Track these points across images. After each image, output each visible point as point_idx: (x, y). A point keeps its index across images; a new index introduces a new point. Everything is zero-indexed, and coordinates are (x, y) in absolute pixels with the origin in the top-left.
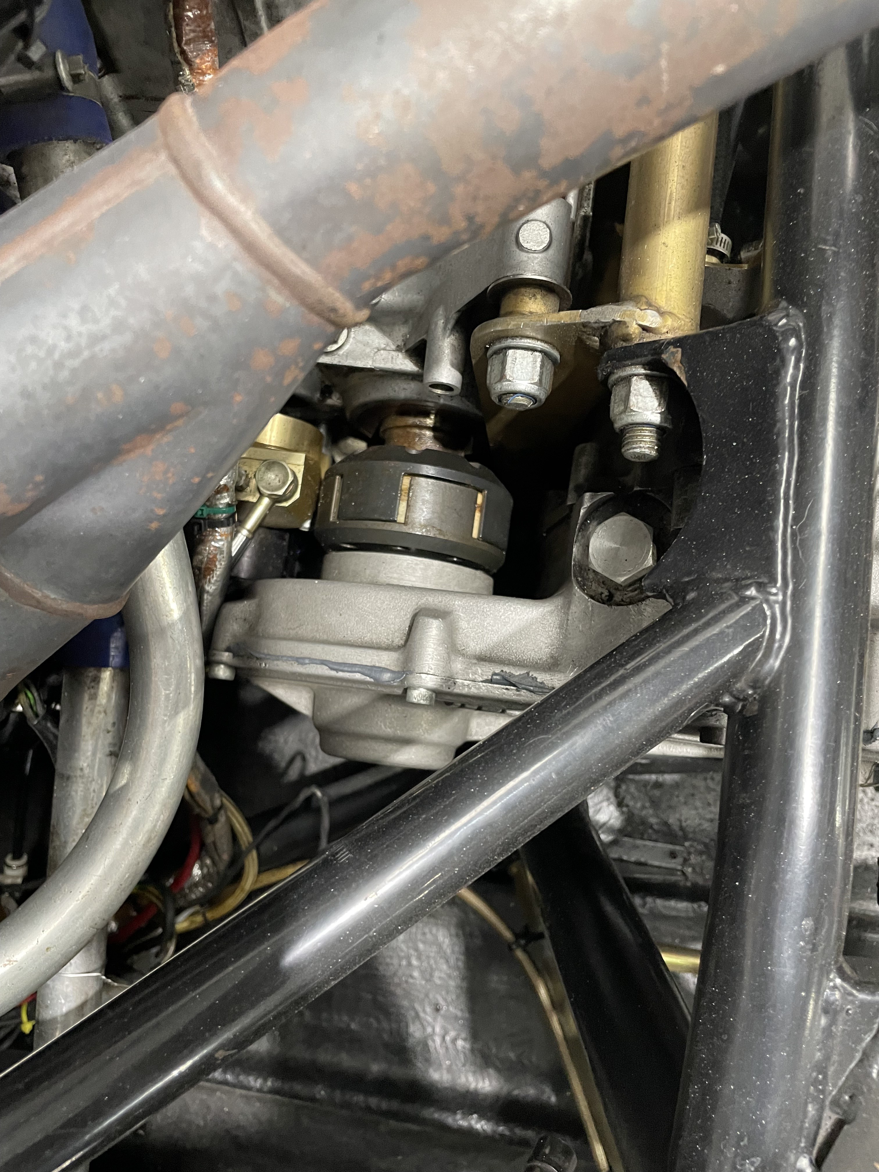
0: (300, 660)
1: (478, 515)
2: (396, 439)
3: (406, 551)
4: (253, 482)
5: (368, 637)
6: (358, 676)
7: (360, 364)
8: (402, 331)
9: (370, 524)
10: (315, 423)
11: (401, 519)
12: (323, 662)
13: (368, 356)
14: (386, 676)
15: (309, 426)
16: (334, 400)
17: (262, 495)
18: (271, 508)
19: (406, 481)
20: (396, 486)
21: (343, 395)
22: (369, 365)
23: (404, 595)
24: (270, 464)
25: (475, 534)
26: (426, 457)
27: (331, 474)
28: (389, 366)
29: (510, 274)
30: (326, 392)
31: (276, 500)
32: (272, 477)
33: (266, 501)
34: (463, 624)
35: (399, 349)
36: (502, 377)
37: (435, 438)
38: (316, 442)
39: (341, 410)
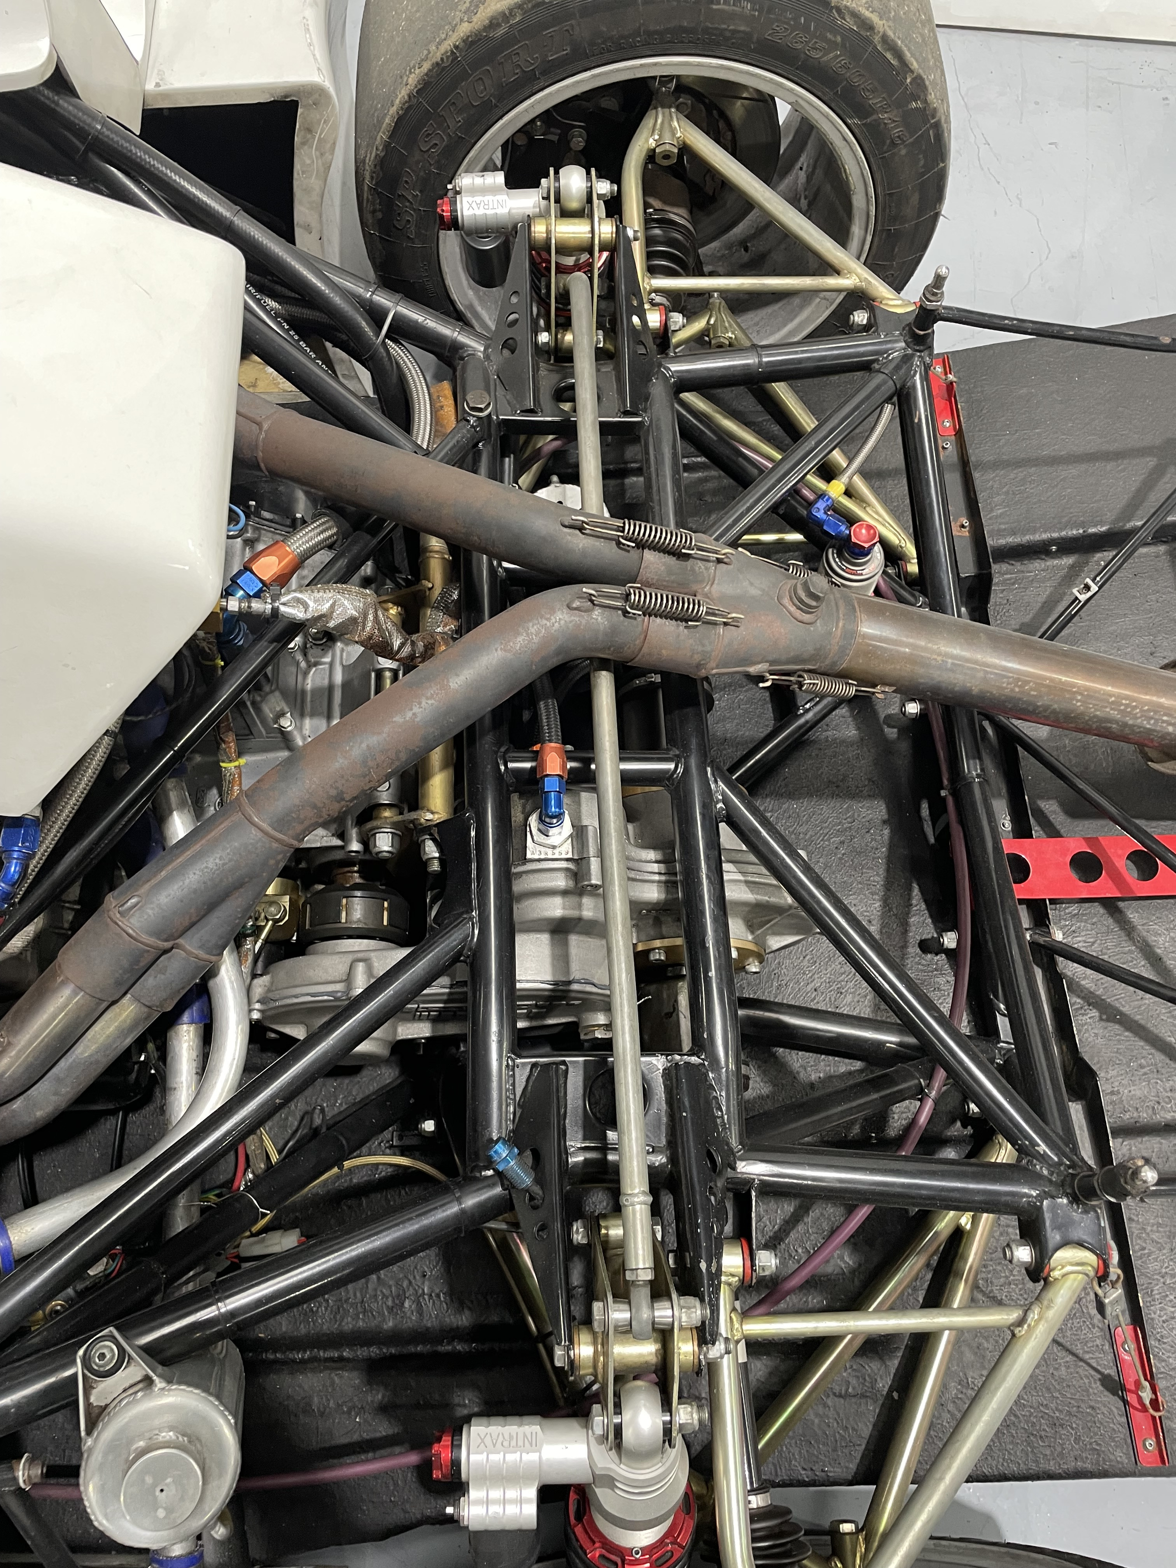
0: (296, 996)
1: (386, 913)
2: (340, 879)
3: (350, 937)
4: (263, 915)
5: (330, 979)
6: (326, 998)
7: (313, 846)
8: (334, 827)
9: (328, 926)
10: (294, 879)
11: (343, 920)
12: (308, 994)
13: (317, 841)
14: (339, 994)
15: (290, 882)
16: (303, 865)
17: (268, 920)
18: (273, 926)
19: (344, 901)
20: (339, 903)
21: (307, 863)
22: (319, 845)
23: (346, 955)
24: (271, 903)
25: (385, 923)
26: (357, 887)
27: (304, 905)
28: (329, 844)
29: (373, 802)
30: (298, 862)
31: (276, 921)
32: (273, 909)
33: (270, 923)
34: (376, 964)
35: (333, 835)
36: (375, 846)
37: (360, 877)
38: (295, 889)
39: (308, 869)
